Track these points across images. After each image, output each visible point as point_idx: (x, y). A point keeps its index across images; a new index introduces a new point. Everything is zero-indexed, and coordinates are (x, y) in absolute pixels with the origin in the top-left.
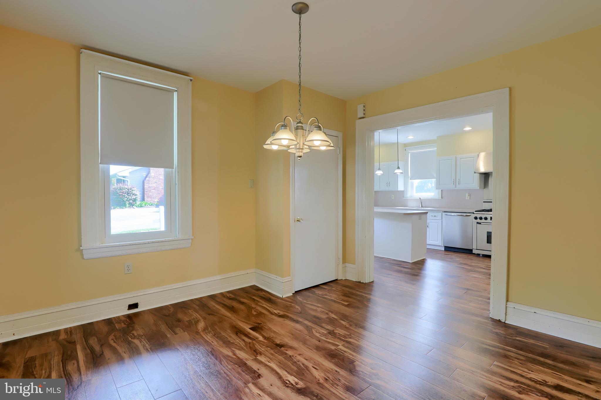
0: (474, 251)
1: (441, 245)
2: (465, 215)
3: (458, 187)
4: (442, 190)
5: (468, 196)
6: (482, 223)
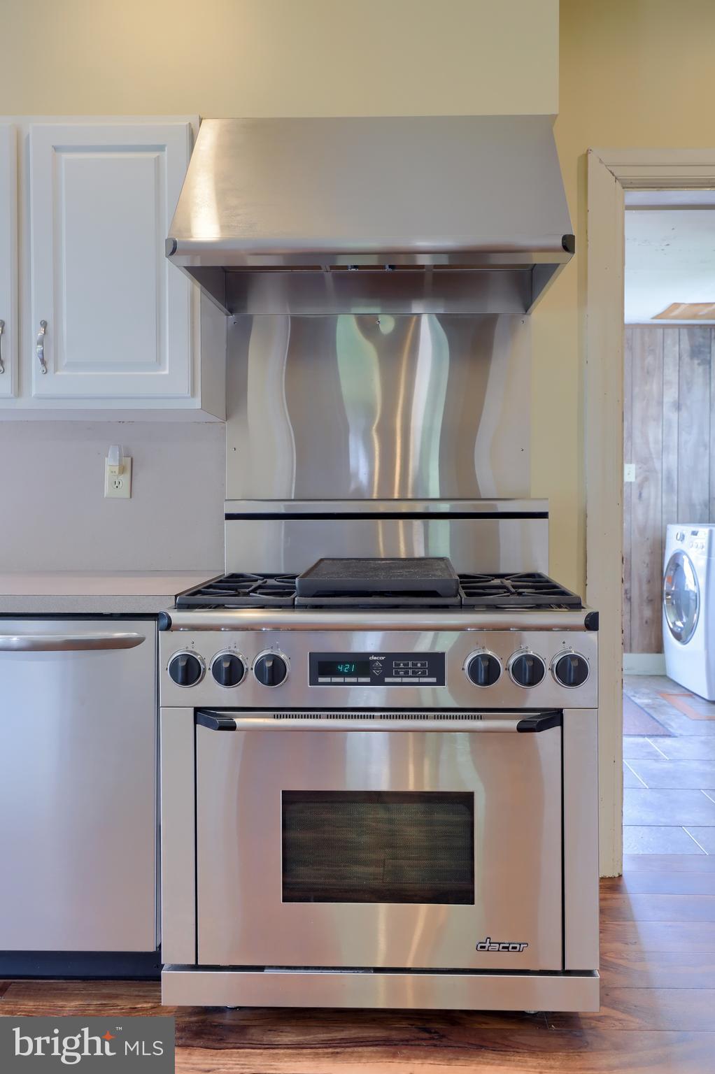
3: (44, 391)
5: (117, 469)
6: (241, 721)
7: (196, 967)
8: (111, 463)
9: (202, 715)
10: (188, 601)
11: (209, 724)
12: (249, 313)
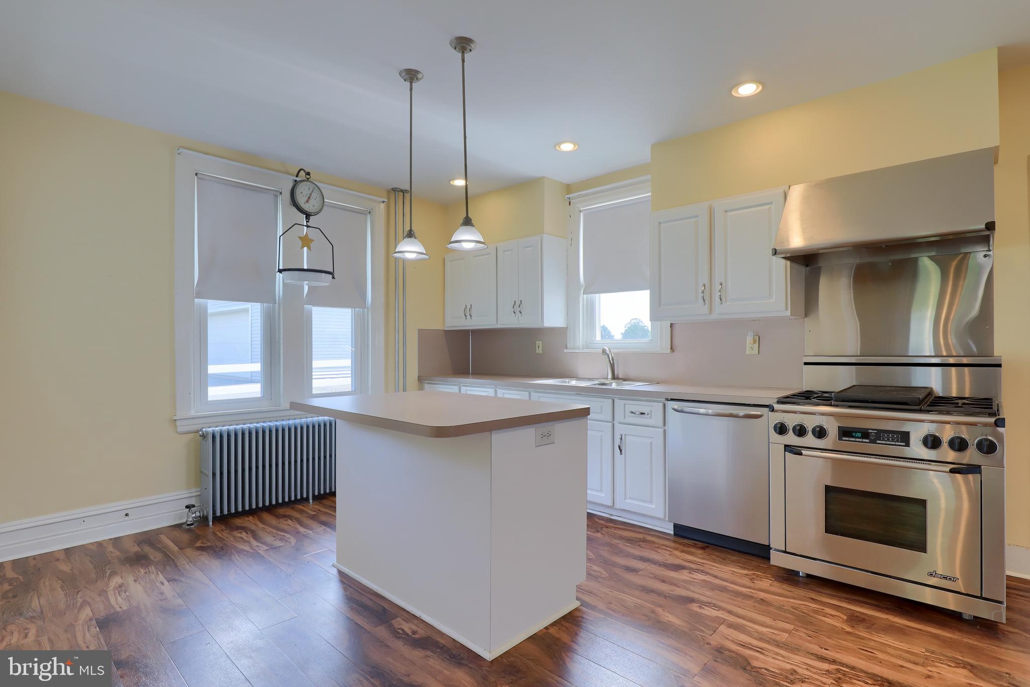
0: (777, 559)
1: (662, 516)
2: (741, 414)
3: (721, 311)
4: (672, 325)
5: (752, 342)
6: (804, 452)
7: (785, 552)
8: (749, 339)
9: (788, 448)
10: (782, 401)
11: (791, 452)
12: (820, 265)
